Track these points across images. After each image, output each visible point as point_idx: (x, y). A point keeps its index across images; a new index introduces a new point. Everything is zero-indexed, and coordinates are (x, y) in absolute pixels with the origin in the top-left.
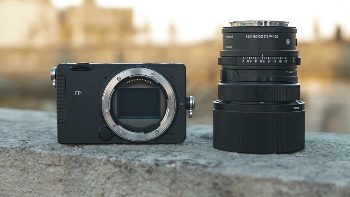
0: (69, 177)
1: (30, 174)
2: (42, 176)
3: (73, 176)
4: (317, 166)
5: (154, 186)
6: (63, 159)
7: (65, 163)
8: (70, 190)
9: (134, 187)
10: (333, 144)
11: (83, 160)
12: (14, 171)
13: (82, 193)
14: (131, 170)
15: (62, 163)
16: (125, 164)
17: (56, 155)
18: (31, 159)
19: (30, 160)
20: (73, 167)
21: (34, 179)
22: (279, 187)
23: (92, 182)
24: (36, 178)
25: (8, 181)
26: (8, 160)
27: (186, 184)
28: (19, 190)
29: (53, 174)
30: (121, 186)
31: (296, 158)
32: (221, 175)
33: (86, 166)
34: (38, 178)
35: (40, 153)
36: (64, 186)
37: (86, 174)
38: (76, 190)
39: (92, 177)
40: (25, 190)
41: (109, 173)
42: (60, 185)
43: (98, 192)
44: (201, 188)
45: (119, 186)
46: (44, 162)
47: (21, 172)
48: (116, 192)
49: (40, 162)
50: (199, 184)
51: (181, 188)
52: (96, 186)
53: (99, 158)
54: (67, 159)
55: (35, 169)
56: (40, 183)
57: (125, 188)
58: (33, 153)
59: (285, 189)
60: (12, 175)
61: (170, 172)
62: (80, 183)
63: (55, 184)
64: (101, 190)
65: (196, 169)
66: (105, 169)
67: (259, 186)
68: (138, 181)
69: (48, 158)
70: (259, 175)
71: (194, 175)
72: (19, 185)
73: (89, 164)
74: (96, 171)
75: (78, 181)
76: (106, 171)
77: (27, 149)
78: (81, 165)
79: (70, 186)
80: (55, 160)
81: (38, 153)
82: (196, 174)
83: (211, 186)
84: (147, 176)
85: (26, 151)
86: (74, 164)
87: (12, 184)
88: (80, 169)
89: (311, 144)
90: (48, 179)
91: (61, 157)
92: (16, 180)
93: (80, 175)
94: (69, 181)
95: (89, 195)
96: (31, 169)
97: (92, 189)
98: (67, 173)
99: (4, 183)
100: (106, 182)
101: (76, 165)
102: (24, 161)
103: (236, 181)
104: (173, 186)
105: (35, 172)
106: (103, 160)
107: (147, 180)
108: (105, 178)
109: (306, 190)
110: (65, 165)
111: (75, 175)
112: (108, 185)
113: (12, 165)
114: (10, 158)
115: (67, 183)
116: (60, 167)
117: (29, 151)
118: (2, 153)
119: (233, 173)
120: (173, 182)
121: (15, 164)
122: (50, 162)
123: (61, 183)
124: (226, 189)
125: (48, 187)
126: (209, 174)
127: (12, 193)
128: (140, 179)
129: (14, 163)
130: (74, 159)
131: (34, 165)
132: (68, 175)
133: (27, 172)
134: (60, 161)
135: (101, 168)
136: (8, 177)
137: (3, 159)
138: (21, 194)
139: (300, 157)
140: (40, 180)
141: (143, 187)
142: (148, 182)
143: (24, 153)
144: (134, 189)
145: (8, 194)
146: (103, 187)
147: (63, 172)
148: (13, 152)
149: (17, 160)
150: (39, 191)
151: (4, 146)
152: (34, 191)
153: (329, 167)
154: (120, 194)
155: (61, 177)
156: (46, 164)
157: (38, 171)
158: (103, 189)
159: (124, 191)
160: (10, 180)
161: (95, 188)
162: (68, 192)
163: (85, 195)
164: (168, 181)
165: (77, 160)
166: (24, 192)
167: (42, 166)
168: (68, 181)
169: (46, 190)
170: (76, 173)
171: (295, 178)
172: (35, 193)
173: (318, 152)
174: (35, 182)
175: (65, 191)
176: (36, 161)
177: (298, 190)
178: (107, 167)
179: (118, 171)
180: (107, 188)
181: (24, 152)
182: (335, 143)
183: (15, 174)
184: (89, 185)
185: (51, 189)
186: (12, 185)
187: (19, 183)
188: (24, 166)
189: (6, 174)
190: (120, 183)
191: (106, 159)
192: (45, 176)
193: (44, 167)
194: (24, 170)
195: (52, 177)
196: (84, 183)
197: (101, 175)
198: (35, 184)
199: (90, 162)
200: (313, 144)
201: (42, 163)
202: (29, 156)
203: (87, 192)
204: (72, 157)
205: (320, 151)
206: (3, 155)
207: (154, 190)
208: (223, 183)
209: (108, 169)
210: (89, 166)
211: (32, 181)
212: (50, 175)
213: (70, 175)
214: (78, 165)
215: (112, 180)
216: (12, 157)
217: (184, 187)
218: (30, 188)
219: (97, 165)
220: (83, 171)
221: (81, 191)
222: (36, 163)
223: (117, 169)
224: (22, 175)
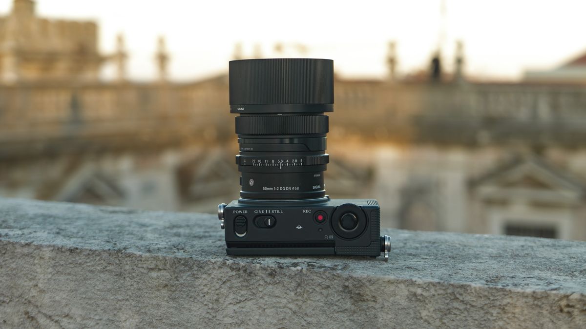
0: (177, 282)
1: (128, 279)
2: (142, 282)
3: (182, 281)
4: (448, 268)
5: (278, 290)
6: (169, 262)
7: (172, 267)
8: (177, 297)
9: (253, 291)
10: (458, 246)
11: (194, 264)
12: (106, 276)
13: (192, 299)
14: (251, 273)
15: (168, 266)
16: (244, 267)
17: (161, 258)
18: (129, 263)
19: (127, 264)
20: (181, 271)
21: (132, 285)
22: (413, 289)
23: (205, 287)
24: (135, 283)
25: (98, 289)
26: (99, 264)
27: (313, 287)
28: (113, 297)
29: (156, 279)
30: (239, 291)
31: (423, 261)
32: (352, 277)
33: (197, 270)
34: (138, 284)
35: (141, 256)
36: (170, 292)
37: (197, 278)
38: (184, 296)
39: (204, 281)
40: (120, 298)
41: (225, 277)
42: (164, 292)
43: (211, 298)
44: (330, 291)
45: (237, 291)
46: (145, 266)
47: (115, 277)
48: (234, 297)
49: (139, 265)
50: (328, 287)
51: (308, 291)
52: (209, 291)
53: (213, 261)
54: (175, 262)
55: (134, 274)
56: (139, 289)
57: (243, 292)
58: (131, 256)
59: (419, 291)
60: (104, 281)
61: (296, 275)
62: (190, 289)
63: (158, 290)
64: (215, 295)
65: (325, 271)
66: (220, 273)
67: (392, 288)
68: (259, 284)
69: (150, 262)
70: (392, 277)
71: (323, 278)
72: (112, 292)
73: (201, 267)
74: (210, 275)
75: (187, 287)
76: (221, 275)
77: (123, 251)
78: (191, 268)
79: (177, 292)
80: (159, 263)
81: (138, 255)
82: (324, 277)
83: (341, 289)
84: (268, 280)
85: (122, 253)
86: (182, 268)
87: (103, 291)
88: (189, 273)
89: (433, 246)
90: (150, 285)
91: (166, 260)
92: (108, 287)
93: (190, 280)
94: (177, 287)
95: (201, 302)
96: (129, 273)
97: (205, 294)
98: (173, 278)
99: (93, 291)
100: (221, 287)
101: (185, 268)
102: (119, 264)
103: (367, 284)
104: (299, 290)
105: (134, 277)
106: (218, 263)
107: (270, 284)
108: (220, 282)
109: (441, 292)
110: (172, 269)
111: (184, 280)
112: (224, 290)
113: (104, 270)
114: (102, 261)
115: (174, 289)
116: (166, 271)
117: (126, 253)
118: (91, 256)
119: (365, 275)
120: (299, 285)
121: (108, 268)
122: (152, 266)
123: (166, 289)
124: (357, 292)
125: (149, 293)
126: (339, 276)
127: (102, 302)
128: (262, 282)
129: (106, 267)
130: (182, 262)
131: (133, 269)
132: (175, 279)
133: (123, 277)
134: (165, 264)
135: (215, 272)
136: (98, 283)
137: (93, 263)
138: (115, 303)
139: (426, 259)
140: (140, 285)
141: (265, 292)
142: (270, 286)
143: (120, 256)
144: (254, 293)
145: (97, 303)
146: (217, 292)
147: (169, 277)
148: (105, 255)
149: (110, 263)
150: (138, 299)
151: (94, 248)
152: (132, 298)
153: (460, 270)
154: (237, 299)
155: (167, 283)
156: (148, 268)
157: (137, 275)
158: (217, 294)
159: (242, 295)
160: (101, 287)
161: (207, 293)
162: (175, 299)
163: (196, 301)
164: (294, 284)
165: (187, 264)
166: (119, 300)
167: (142, 270)
168: (175, 287)
169: (147, 297)
170: (185, 278)
171: (430, 280)
172: (133, 300)
173: (444, 253)
174: (133, 289)
175: (171, 297)
176: (135, 265)
177: (432, 291)
178: (222, 270)
179: (236, 274)
180: (222, 293)
181: (119, 254)
182: (459, 244)
183: (108, 279)
184: (200, 290)
185: (154, 296)
186: (104, 293)
187: (113, 289)
188: (119, 271)
189: (95, 280)
190: (239, 288)
191: (221, 262)
192: (146, 281)
193: (145, 271)
194: (119, 275)
195: (156, 282)
196: (195, 288)
197: (216, 279)
198: (134, 290)
199: (203, 265)
200: (436, 245)
201: (143, 268)
202: (126, 259)
203: (198, 298)
204: (180, 260)
205: (446, 252)
206: (92, 259)
207: (277, 295)
208: (354, 286)
209: (224, 272)
210: (201, 269)
211: (129, 287)
212: (153, 280)
213: (178, 280)
214: (187, 268)
215: (228, 284)
216: (104, 260)
217: (311, 291)
218: (127, 296)
219: (210, 269)
220: (194, 275)
221: (190, 297)
222: (135, 267)
223: (234, 273)
224: (116, 281)
